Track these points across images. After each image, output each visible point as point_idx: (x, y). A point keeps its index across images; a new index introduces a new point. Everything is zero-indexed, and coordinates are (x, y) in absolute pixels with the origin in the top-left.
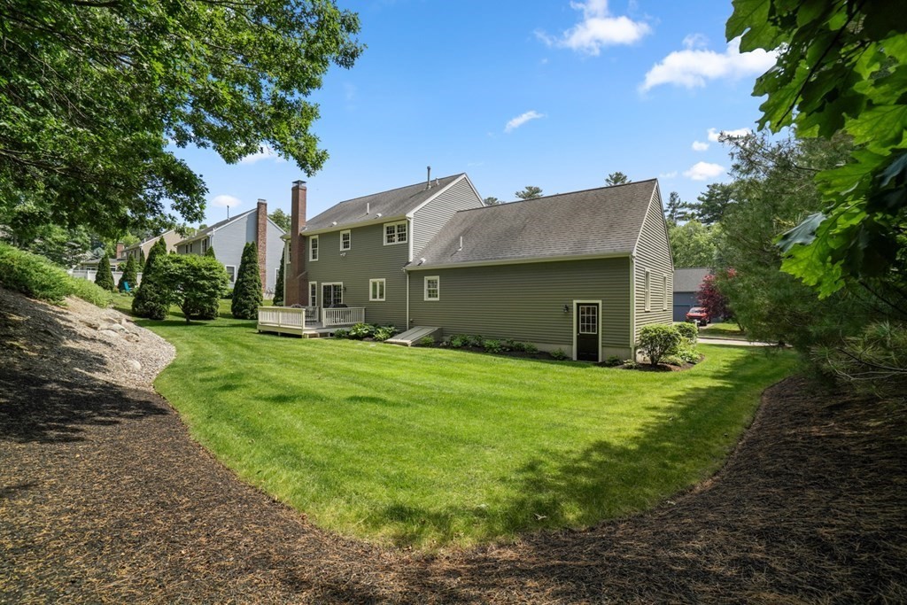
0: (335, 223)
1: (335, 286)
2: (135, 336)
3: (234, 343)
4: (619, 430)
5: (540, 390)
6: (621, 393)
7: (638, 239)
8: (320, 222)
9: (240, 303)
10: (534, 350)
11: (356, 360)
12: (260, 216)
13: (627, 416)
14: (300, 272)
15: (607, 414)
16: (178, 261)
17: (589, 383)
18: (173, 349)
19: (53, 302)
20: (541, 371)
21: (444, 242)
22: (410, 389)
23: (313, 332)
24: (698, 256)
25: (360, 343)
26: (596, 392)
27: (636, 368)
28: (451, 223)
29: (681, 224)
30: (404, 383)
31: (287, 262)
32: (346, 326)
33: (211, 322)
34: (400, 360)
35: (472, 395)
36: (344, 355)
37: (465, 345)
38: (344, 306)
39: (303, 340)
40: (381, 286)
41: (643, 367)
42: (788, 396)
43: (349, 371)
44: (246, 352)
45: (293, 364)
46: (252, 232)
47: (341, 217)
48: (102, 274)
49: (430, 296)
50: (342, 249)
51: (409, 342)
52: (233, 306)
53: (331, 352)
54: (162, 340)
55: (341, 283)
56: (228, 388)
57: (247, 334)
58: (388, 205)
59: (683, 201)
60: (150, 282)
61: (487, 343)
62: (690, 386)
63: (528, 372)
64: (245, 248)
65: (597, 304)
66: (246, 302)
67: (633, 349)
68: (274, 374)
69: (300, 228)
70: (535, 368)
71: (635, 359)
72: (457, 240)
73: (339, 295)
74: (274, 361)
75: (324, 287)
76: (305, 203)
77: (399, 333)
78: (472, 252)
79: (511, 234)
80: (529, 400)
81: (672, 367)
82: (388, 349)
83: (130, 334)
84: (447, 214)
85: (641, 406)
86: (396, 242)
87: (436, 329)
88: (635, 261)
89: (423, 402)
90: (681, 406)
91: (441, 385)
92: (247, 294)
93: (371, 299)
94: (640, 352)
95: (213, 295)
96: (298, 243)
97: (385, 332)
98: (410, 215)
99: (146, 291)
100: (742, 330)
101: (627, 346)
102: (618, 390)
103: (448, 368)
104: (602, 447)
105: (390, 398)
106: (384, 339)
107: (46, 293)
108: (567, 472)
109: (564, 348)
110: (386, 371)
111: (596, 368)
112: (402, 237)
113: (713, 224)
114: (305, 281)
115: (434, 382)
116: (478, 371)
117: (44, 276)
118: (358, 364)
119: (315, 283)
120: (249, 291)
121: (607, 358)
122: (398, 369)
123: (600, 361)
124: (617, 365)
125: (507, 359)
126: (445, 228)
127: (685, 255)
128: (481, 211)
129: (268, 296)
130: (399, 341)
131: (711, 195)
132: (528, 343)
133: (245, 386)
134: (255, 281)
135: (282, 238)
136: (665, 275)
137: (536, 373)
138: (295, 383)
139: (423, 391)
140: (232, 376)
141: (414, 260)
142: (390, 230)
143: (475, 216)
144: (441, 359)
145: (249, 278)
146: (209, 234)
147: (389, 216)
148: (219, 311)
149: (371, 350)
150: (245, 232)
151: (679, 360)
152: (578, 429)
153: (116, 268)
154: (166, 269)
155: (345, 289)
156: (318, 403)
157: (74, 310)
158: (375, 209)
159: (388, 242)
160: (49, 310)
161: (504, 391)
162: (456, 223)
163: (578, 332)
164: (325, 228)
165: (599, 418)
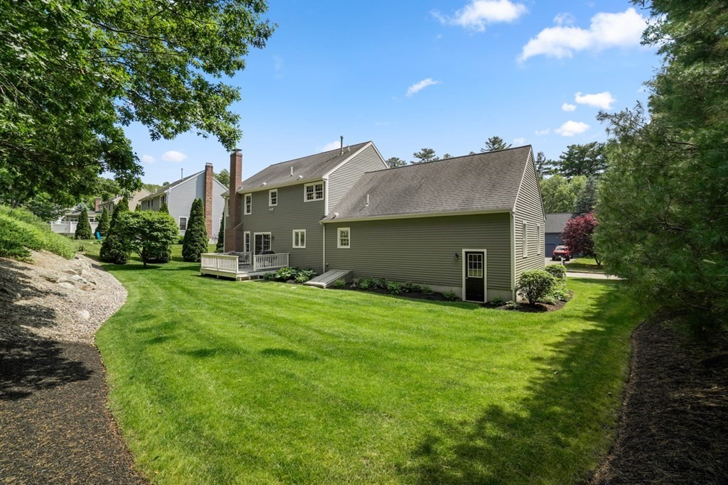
0: (265, 184)
1: (265, 236)
2: (92, 284)
3: (178, 287)
4: (509, 389)
5: (435, 336)
6: (506, 339)
7: (517, 197)
8: (253, 182)
9: (189, 249)
10: (430, 291)
11: (277, 304)
12: (207, 177)
13: (515, 369)
14: (237, 224)
15: (496, 367)
16: (137, 216)
17: (477, 326)
18: (125, 293)
19: (20, 258)
20: (435, 315)
21: (354, 199)
22: (320, 338)
23: (246, 276)
24: (561, 203)
25: (283, 286)
26: (484, 339)
27: (517, 309)
28: (360, 182)
29: (547, 177)
30: (315, 331)
31: (227, 215)
32: (273, 269)
33: (164, 266)
34: (315, 303)
35: (374, 344)
36: (267, 299)
37: (371, 286)
38: (272, 252)
39: (237, 283)
40: (303, 236)
41: (524, 308)
42: (657, 342)
43: (268, 317)
44: (185, 297)
45: (222, 309)
46: (201, 189)
47: (270, 178)
48: (82, 224)
49: (342, 244)
50: (270, 205)
51: (324, 284)
52: (183, 251)
53: (257, 296)
54: (120, 284)
55: (270, 233)
56: (159, 340)
57: (191, 278)
58: (308, 168)
59: (548, 159)
60: (114, 233)
61: (390, 285)
62: (566, 330)
63: (424, 316)
64: (194, 203)
65: (483, 253)
66: (194, 248)
67: (513, 292)
68: (204, 322)
69: (236, 188)
70: (430, 311)
71: (516, 300)
72: (365, 197)
73: (268, 243)
74: (207, 306)
75: (256, 236)
76: (241, 167)
77: (317, 275)
78: (377, 207)
79: (409, 193)
80: (425, 349)
81: (547, 306)
82: (306, 292)
83: (88, 283)
84: (356, 176)
85: (526, 356)
86: (315, 199)
87: (347, 272)
88: (514, 216)
89: (329, 354)
90: (562, 356)
91: (347, 332)
92: (195, 241)
93: (294, 246)
94: (519, 294)
95: (166, 243)
96: (235, 200)
97: (305, 275)
98: (326, 177)
99: (112, 241)
100: (599, 264)
101: (508, 289)
102: (503, 335)
103: (355, 312)
104: (494, 413)
105: (301, 350)
106: (304, 281)
107: (13, 251)
108: (463, 455)
109: (455, 289)
110: (302, 317)
111: (483, 310)
112: (320, 195)
113: (572, 177)
114: (241, 230)
115: (341, 329)
116: (381, 316)
117: (17, 235)
118: (278, 309)
119: (249, 232)
120: (196, 239)
121: (492, 298)
122: (312, 314)
123: (486, 301)
124: (501, 305)
125: (406, 301)
126: (355, 187)
127: (551, 202)
128: (385, 173)
129: (212, 242)
130: (316, 283)
131: (571, 154)
132: (424, 285)
133: (174, 338)
134: (202, 230)
135: (222, 195)
136: (539, 225)
137: (431, 316)
138: (220, 333)
139: (330, 340)
140: (166, 326)
141: (329, 214)
142: (310, 189)
143: (380, 176)
144: (351, 303)
145: (196, 228)
146: (166, 192)
147: (309, 178)
148: (172, 255)
149: (292, 293)
150: (195, 190)
151: (553, 300)
152: (470, 389)
153: (94, 219)
154: (127, 223)
155: (273, 238)
156: (235, 356)
157: (39, 264)
158: (298, 171)
159: (308, 199)
160: (12, 267)
161: (403, 339)
162: (364, 183)
163: (466, 275)
164: (257, 188)
165: (489, 373)
